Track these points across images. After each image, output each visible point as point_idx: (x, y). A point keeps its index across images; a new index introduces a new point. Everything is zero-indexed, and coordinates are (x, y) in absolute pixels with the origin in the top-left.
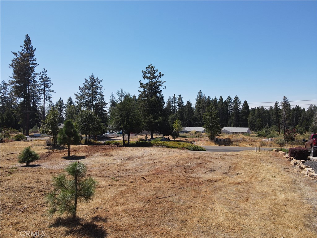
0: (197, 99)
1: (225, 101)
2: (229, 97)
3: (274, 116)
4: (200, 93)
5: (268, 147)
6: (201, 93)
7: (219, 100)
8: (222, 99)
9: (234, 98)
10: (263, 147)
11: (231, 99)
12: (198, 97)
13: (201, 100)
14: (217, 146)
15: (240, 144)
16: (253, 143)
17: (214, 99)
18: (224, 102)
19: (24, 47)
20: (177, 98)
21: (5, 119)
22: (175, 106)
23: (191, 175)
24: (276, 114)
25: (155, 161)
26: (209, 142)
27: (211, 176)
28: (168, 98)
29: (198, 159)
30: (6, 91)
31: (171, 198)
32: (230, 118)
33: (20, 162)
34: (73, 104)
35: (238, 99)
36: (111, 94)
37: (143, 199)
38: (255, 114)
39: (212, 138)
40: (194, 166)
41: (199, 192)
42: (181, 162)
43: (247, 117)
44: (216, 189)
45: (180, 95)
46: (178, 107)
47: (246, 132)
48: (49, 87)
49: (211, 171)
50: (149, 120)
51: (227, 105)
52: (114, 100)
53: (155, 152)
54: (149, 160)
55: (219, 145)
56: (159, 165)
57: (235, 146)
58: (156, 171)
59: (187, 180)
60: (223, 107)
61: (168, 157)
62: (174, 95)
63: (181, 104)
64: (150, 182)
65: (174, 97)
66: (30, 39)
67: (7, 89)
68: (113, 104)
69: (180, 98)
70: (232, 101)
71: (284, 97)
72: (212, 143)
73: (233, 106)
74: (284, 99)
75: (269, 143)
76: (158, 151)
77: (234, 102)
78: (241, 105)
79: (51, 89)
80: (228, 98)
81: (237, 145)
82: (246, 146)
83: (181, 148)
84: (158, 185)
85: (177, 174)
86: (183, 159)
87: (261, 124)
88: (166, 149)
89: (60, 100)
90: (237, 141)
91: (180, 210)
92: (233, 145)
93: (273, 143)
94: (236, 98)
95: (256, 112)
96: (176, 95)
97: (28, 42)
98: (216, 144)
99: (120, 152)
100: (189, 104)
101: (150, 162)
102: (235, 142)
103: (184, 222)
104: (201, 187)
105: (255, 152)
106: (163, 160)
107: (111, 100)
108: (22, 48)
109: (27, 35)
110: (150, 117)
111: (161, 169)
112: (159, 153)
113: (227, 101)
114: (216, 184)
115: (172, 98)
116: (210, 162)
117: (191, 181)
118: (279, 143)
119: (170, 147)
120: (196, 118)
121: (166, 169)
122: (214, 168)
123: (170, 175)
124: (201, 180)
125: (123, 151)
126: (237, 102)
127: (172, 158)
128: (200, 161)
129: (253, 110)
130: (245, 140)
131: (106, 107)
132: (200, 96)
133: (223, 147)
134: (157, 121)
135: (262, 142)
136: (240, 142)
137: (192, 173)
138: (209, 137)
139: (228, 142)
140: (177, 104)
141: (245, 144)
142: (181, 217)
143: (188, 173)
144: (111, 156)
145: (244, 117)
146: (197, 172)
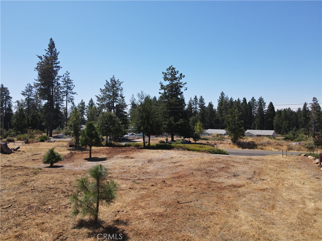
0: (219, 100)
1: (249, 103)
2: (253, 98)
3: (302, 118)
4: (222, 94)
5: (296, 151)
6: (224, 94)
7: (243, 102)
8: (246, 101)
9: (259, 100)
10: (290, 151)
11: (255, 100)
12: (220, 98)
13: (223, 102)
14: (241, 149)
15: (264, 148)
16: (279, 146)
17: (237, 101)
18: (247, 103)
19: (48, 50)
20: (199, 100)
21: (30, 120)
22: (196, 108)
23: (213, 180)
24: (305, 116)
25: (176, 164)
26: (232, 145)
27: (234, 181)
28: (189, 100)
29: (220, 162)
30: (31, 93)
31: (192, 204)
32: (254, 120)
33: (45, 163)
34: (94, 106)
35: (263, 100)
36: (131, 96)
37: (164, 203)
38: (282, 116)
39: (235, 141)
40: (216, 170)
41: (222, 198)
42: (203, 166)
43: (273, 119)
44: (240, 195)
45: (201, 97)
46: (199, 108)
47: (272, 135)
48: (72, 90)
49: (235, 176)
50: (170, 122)
51: (251, 107)
52: (134, 101)
53: (175, 155)
54: (169, 163)
55: (243, 149)
56: (180, 169)
57: (260, 150)
58: (177, 175)
59: (209, 185)
60: (247, 109)
61: (189, 160)
62: (196, 96)
63: (202, 106)
64: (171, 185)
65: (196, 98)
66: (54, 43)
67: (33, 91)
68: (134, 105)
69: (202, 100)
70: (256, 102)
71: (314, 98)
72: (235, 146)
73: (257, 108)
74: (314, 100)
75: (298, 147)
76: (179, 154)
77: (259, 103)
78: (266, 106)
79: (74, 91)
80: (251, 100)
81: (262, 149)
82: (271, 150)
83: (202, 151)
84: (179, 189)
85: (199, 178)
86: (205, 163)
87: (288, 126)
88: (187, 152)
89: (82, 101)
90: (262, 145)
91: (202, 216)
92: (257, 149)
93: (302, 147)
94: (261, 100)
95: (283, 114)
96: (197, 96)
97: (52, 45)
98: (239, 147)
99: (140, 154)
100: (211, 105)
101: (170, 165)
102: (260, 145)
103: (206, 228)
104: (223, 192)
105: (282, 156)
106: (183, 164)
107: (131, 102)
108: (47, 52)
109: (51, 39)
110: (170, 119)
111: (182, 173)
112: (180, 156)
113: (251, 102)
114: (240, 190)
115: (193, 99)
116: (233, 166)
117: (213, 186)
118: (307, 147)
119: (191, 150)
120: (218, 120)
121: (187, 172)
122: (238, 173)
123: (191, 179)
124: (224, 185)
125: (144, 154)
126: (261, 104)
127: (193, 161)
128: (222, 165)
129: (280, 112)
130: (270, 144)
131: (126, 108)
132: (223, 97)
133: (247, 150)
134: (178, 123)
135: (289, 146)
136: (265, 146)
137: (214, 177)
138: (232, 140)
139: (252, 146)
140: (198, 106)
141: (270, 148)
142: (204, 224)
143: (210, 177)
144: (132, 158)
145: (270, 119)
146: (219, 176)
